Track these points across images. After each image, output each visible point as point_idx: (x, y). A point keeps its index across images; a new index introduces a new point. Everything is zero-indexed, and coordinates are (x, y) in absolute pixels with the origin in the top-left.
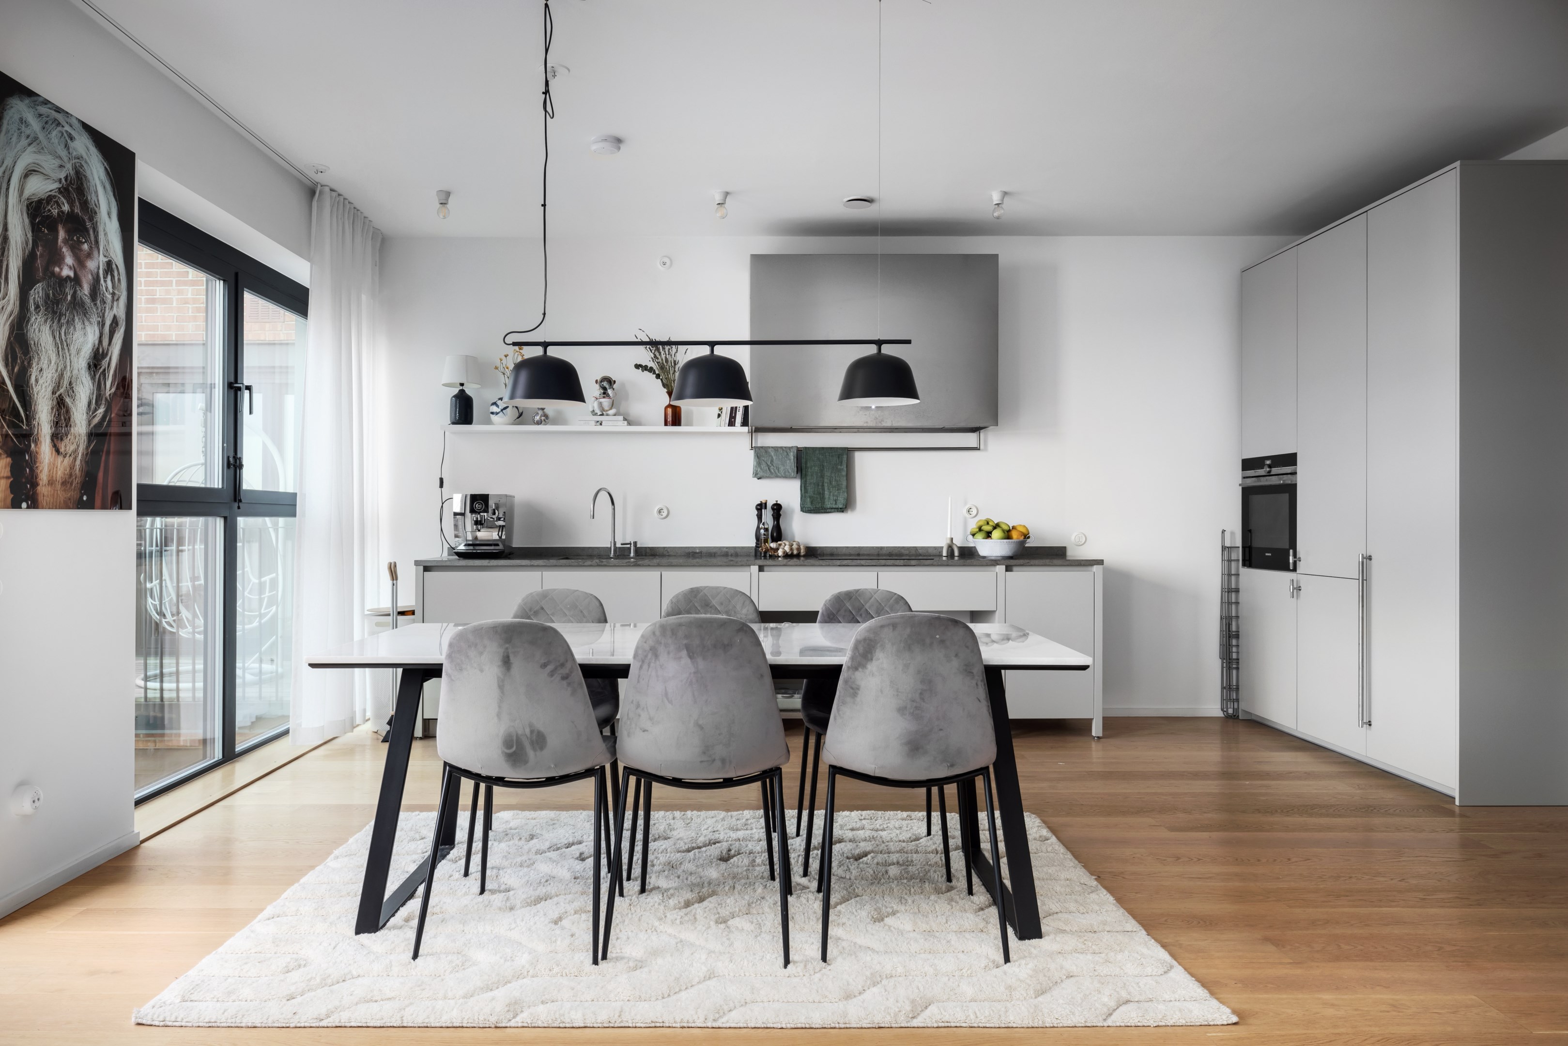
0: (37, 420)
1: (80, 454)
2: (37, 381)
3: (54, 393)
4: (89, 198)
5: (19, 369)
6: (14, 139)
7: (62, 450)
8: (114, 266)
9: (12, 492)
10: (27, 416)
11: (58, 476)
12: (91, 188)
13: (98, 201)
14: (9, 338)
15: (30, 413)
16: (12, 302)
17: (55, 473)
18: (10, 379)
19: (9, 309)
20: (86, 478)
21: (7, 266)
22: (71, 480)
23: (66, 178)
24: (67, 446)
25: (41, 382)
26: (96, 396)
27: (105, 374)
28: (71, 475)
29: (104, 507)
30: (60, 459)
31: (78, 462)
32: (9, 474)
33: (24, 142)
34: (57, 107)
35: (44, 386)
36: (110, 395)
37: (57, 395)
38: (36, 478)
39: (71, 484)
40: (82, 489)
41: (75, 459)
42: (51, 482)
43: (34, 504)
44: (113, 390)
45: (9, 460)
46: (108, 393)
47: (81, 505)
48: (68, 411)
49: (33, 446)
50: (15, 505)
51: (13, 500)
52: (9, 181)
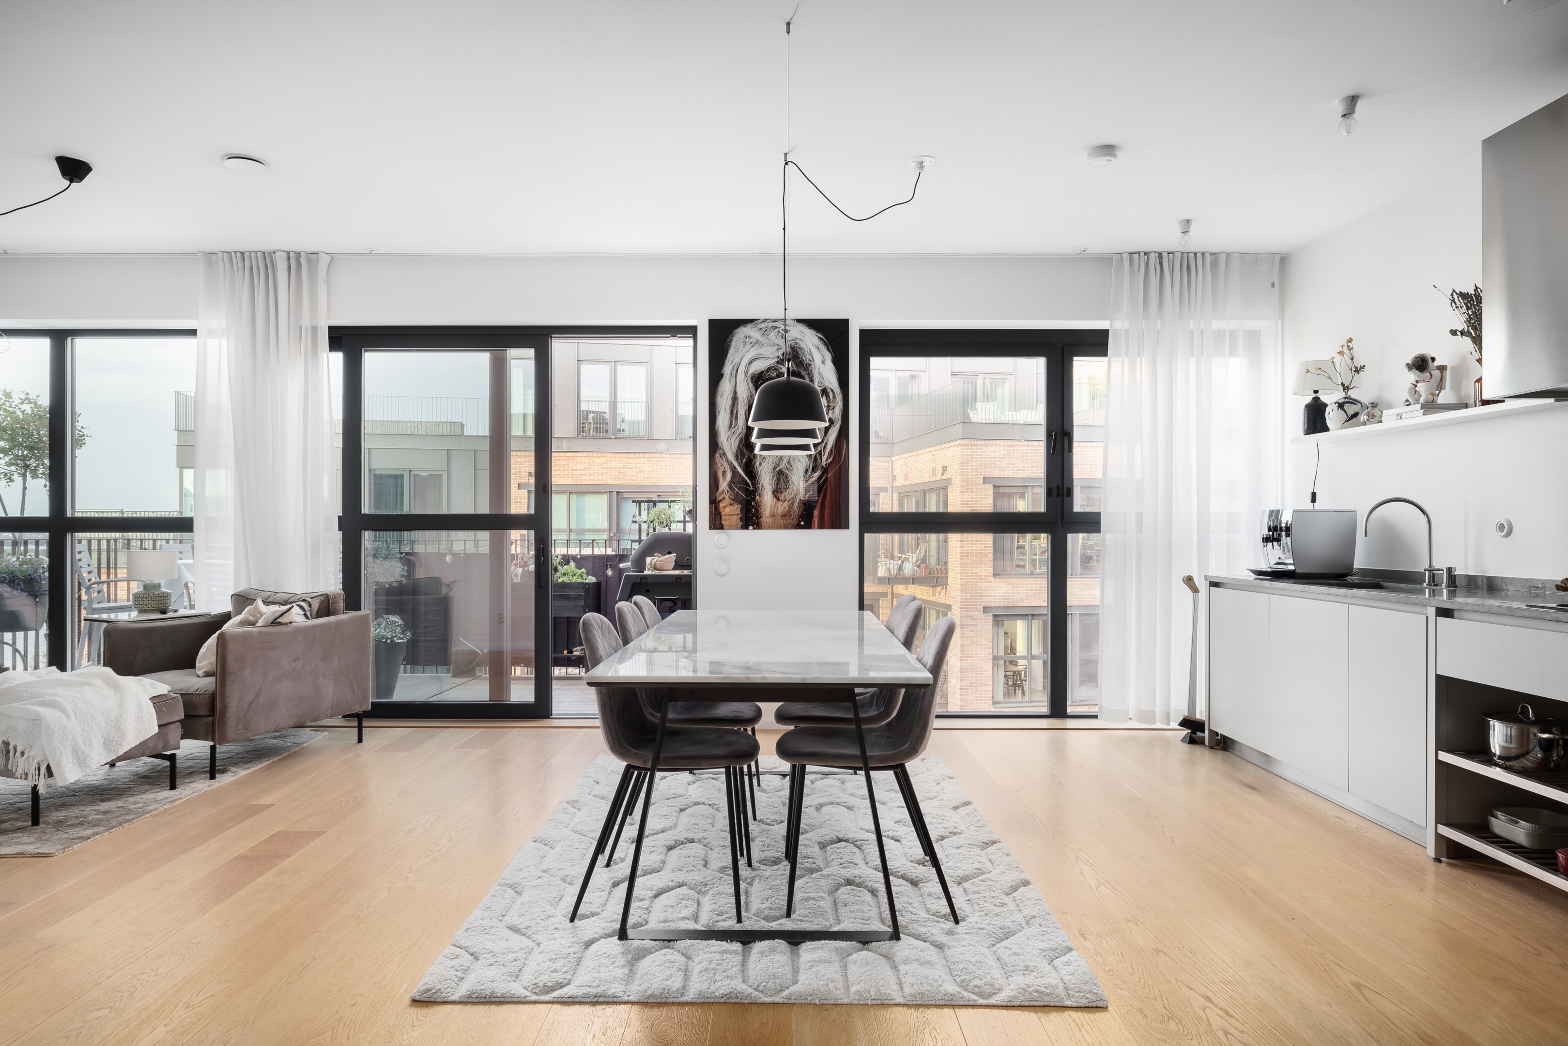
0: (761, 484)
1: (798, 500)
2: (760, 464)
3: (774, 468)
4: (804, 359)
5: (746, 462)
6: (741, 348)
7: (782, 498)
8: (829, 390)
9: (741, 521)
10: (753, 484)
11: (778, 512)
12: (806, 352)
13: (812, 357)
14: (739, 446)
15: (755, 481)
16: (740, 428)
17: (775, 510)
18: (740, 466)
19: (738, 432)
20: (803, 511)
21: (737, 411)
22: (789, 514)
23: (783, 355)
24: (787, 495)
25: (763, 464)
26: (813, 467)
27: (821, 453)
28: (790, 511)
29: (822, 526)
30: (780, 503)
31: (796, 504)
32: (740, 513)
33: (748, 346)
34: (774, 320)
35: (766, 466)
36: (826, 464)
37: (777, 470)
38: (760, 514)
39: (790, 516)
40: (799, 518)
41: (793, 503)
42: (773, 515)
43: (758, 526)
44: (830, 461)
45: (739, 506)
46: (824, 464)
47: (798, 527)
48: (787, 477)
49: (757, 498)
50: (745, 527)
51: (742, 525)
52: (737, 369)
